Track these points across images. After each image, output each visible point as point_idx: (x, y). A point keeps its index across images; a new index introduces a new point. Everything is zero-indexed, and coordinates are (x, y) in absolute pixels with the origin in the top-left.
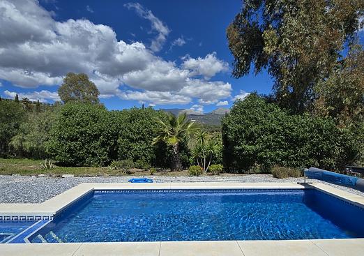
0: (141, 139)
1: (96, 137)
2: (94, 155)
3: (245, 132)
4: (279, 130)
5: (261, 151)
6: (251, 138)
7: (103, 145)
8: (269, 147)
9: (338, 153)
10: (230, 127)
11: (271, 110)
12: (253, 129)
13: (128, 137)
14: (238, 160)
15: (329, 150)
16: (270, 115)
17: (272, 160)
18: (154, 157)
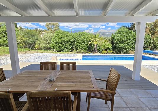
0: (83, 43)
1: (68, 42)
2: (67, 48)
3: (120, 40)
4: (132, 39)
5: (125, 46)
6: (122, 42)
7: (70, 45)
8: (128, 45)
9: (151, 46)
10: (115, 38)
11: (130, 33)
12: (123, 39)
13: (79, 42)
14: (117, 49)
15: (148, 45)
16: (129, 34)
17: (129, 49)
18: (88, 49)
